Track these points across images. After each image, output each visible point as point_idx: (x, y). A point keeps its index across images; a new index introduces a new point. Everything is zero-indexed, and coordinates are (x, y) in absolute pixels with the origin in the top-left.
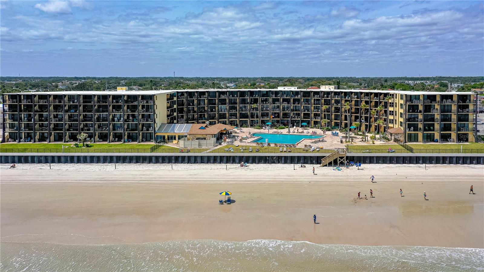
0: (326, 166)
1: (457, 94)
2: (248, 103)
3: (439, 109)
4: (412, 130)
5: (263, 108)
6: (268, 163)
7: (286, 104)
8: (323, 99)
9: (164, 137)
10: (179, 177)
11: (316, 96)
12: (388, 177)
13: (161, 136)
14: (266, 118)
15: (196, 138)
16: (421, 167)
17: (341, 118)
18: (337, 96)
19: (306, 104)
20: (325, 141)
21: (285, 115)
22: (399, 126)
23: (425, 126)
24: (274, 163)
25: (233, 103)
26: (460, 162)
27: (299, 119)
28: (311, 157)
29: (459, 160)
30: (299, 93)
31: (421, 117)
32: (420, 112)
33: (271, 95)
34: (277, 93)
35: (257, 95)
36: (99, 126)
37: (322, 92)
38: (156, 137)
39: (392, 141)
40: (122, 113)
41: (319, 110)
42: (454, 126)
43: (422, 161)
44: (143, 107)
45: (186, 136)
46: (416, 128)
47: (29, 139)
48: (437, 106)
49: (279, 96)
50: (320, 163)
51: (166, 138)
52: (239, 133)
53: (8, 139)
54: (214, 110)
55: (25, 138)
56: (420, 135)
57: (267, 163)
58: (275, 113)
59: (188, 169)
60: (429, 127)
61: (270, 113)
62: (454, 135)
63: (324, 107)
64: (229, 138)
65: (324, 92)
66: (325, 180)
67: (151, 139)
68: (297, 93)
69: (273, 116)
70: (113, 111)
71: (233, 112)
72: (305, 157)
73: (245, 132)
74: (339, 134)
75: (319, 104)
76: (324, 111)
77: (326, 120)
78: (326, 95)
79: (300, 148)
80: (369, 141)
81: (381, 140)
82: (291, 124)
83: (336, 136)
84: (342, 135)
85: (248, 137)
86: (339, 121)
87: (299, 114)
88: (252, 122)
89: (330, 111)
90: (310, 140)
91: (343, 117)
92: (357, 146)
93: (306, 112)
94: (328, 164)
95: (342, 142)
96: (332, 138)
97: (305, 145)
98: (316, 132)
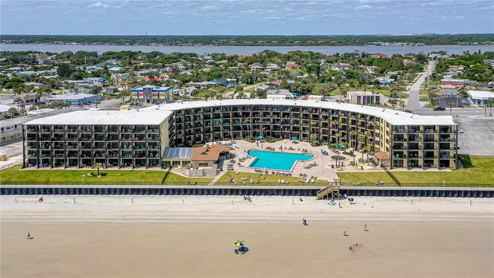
0: (321, 199)
1: (439, 125)
2: (240, 116)
3: (422, 138)
4: (397, 157)
5: (255, 120)
6: (269, 195)
7: (276, 117)
8: (311, 114)
9: (170, 162)
10: (191, 214)
11: (305, 111)
12: (379, 215)
13: (166, 162)
14: (258, 130)
15: (199, 164)
16: (408, 201)
17: (329, 133)
18: (324, 112)
19: (295, 118)
20: (317, 165)
21: (276, 128)
22: (385, 151)
23: (409, 153)
24: (273, 194)
25: (226, 116)
26: (443, 195)
27: (289, 132)
28: (307, 190)
29: (442, 194)
30: (289, 107)
31: (405, 144)
32: (405, 140)
33: (262, 108)
34: (267, 107)
35: (248, 109)
36: (110, 153)
37: (310, 107)
38: (162, 162)
39: (379, 166)
40: (131, 141)
41: (308, 124)
42: (436, 154)
43: (408, 193)
44: (149, 136)
45: (189, 162)
46: (401, 155)
47: (47, 164)
48: (421, 135)
49: (269, 110)
50: (316, 195)
51: (172, 163)
52: (235, 149)
53: (28, 164)
54: (209, 124)
55: (42, 163)
56: (405, 161)
57: (267, 194)
58: (266, 126)
59: (198, 203)
60: (413, 155)
61: (261, 125)
62: (436, 161)
63: (313, 122)
64: (227, 158)
65: (312, 107)
66: (323, 219)
67: (157, 164)
68: (286, 107)
69: (264, 128)
70: (122, 139)
71: (227, 125)
72: (302, 190)
73: (239, 147)
74: (327, 153)
75: (308, 118)
76: (313, 126)
77: (315, 135)
78: (314, 111)
79: (296, 177)
80: (358, 165)
81: (368, 164)
82: (281, 136)
83: (326, 156)
84: (331, 153)
85: (245, 158)
86: (327, 136)
87: (289, 128)
88: (244, 133)
89: (318, 126)
90: (302, 163)
91: (331, 133)
92: (348, 173)
93: (296, 125)
94: (323, 197)
95: (333, 167)
96: (323, 160)
97: (300, 174)
98: (306, 150)
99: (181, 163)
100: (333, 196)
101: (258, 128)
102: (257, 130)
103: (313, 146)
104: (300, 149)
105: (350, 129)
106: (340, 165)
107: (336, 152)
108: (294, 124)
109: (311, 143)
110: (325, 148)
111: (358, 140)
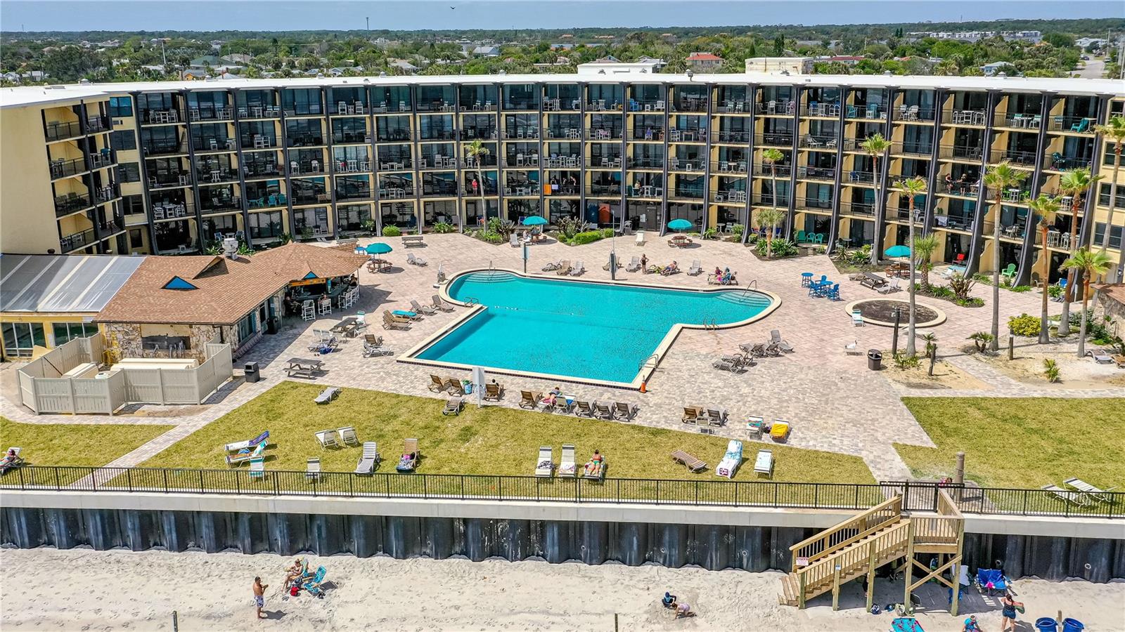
2: (453, 136)
5: (516, 153)
6: (465, 553)
7: (604, 140)
8: (758, 119)
11: (731, 105)
14: (527, 194)
15: (145, 339)
17: (838, 201)
18: (821, 107)
20: (787, 352)
21: (606, 182)
27: (660, 200)
28: (725, 530)
30: (662, 91)
33: (546, 99)
34: (567, 93)
35: (488, 103)
37: (756, 87)
41: (743, 165)
45: (91, 330)
49: (577, 107)
50: (784, 566)
52: (399, 270)
54: (315, 163)
57: (457, 549)
61: (543, 172)
63: (766, 154)
65: (763, 87)
68: (651, 93)
69: (555, 187)
71: (397, 170)
72: (688, 532)
73: (430, 263)
74: (836, 287)
75: (743, 140)
76: (766, 171)
77: (773, 213)
78: (772, 104)
79: (662, 425)
80: (1017, 353)
81: (1082, 348)
82: (627, 219)
83: (826, 301)
84: (855, 292)
85: (420, 312)
86: (829, 213)
87: (659, 181)
88: (471, 207)
89: (787, 173)
90: (708, 337)
91: (847, 197)
92: (975, 403)
93: (688, 172)
94: (836, 591)
95: (876, 361)
96: (815, 321)
97: (687, 411)
98: (732, 272)
99: (49, 336)
100: (909, 588)
101: (527, 187)
102: (525, 196)
103: (762, 257)
104: (700, 272)
105: (944, 177)
106: (916, 352)
107: (877, 285)
108: (681, 167)
109: (753, 247)
110: (821, 265)
111: (986, 229)
